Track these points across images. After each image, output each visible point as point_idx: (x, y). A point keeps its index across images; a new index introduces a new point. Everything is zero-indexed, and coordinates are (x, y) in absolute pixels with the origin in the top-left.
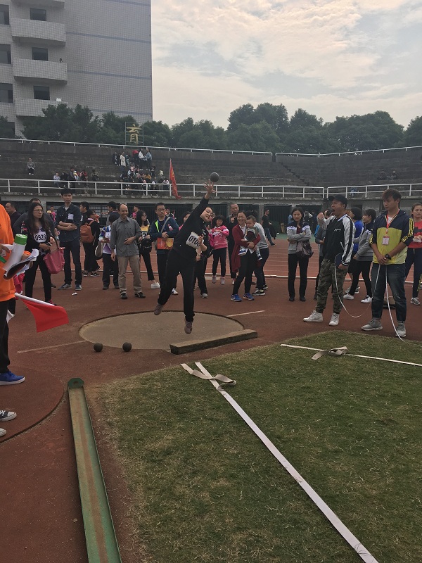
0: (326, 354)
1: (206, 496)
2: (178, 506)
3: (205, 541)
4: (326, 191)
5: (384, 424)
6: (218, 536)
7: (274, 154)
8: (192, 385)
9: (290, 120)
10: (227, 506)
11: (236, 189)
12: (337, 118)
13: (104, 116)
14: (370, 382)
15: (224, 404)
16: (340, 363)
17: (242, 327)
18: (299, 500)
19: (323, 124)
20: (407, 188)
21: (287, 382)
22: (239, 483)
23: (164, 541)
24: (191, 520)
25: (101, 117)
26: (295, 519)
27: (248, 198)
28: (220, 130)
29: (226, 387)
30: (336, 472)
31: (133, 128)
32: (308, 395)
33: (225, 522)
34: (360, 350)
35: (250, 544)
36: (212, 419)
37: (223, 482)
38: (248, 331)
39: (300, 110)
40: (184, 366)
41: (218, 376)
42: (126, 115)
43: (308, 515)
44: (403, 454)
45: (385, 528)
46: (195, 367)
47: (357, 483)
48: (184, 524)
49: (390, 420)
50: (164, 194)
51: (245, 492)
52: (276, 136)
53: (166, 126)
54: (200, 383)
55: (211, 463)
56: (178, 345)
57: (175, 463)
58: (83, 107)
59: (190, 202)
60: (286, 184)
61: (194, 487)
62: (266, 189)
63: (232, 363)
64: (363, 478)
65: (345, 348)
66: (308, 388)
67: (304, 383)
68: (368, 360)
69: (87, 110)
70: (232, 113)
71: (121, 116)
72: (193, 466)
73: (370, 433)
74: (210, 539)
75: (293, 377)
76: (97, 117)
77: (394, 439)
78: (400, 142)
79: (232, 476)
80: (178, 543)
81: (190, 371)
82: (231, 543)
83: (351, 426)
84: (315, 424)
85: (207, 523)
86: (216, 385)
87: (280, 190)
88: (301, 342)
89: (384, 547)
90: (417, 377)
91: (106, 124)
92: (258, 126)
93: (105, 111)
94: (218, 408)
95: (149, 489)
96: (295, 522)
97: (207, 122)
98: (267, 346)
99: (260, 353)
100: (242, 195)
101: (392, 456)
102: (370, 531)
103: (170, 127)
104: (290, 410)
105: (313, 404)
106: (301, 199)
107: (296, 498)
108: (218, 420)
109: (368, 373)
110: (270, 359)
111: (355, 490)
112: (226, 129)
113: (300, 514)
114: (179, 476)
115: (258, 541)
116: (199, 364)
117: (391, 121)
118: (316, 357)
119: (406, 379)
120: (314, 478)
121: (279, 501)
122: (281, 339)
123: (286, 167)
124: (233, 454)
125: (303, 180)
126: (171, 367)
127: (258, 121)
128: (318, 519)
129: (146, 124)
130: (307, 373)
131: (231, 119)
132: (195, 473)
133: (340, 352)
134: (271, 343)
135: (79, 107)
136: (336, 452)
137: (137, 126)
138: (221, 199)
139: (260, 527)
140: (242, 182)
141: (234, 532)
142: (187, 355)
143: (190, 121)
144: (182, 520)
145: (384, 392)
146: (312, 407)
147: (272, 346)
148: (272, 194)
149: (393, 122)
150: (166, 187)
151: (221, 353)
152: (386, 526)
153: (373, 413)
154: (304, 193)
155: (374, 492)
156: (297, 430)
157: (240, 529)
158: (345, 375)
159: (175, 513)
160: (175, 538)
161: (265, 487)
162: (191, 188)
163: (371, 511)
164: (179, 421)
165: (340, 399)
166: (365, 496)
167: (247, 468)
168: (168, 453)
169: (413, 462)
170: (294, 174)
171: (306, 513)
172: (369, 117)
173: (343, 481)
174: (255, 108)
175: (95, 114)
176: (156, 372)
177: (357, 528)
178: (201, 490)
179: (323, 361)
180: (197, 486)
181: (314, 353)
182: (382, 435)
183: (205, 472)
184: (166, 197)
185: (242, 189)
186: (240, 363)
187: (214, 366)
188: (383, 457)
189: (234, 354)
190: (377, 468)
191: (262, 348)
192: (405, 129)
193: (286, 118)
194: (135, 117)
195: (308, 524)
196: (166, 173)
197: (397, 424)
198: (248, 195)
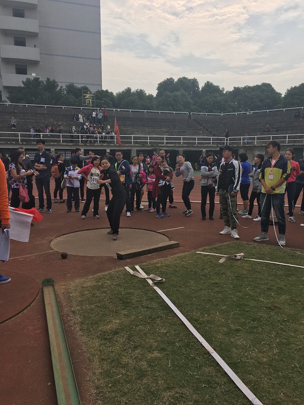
0: (228, 259)
1: (144, 364)
2: (124, 372)
3: (144, 398)
4: (227, 140)
5: (271, 309)
6: (153, 393)
7: (190, 114)
8: (133, 282)
9: (201, 89)
10: (159, 371)
11: (163, 139)
12: (234, 88)
13: (67, 86)
14: (261, 279)
15: (156, 296)
16: (239, 265)
17: (168, 239)
18: (211, 366)
19: (225, 92)
20: (285, 137)
21: (201, 279)
22: (168, 354)
23: (114, 398)
24: (133, 382)
25: (64, 87)
26: (209, 381)
27: (171, 145)
28: (151, 96)
29: (158, 284)
30: (237, 345)
31: (88, 95)
32: (217, 289)
33: (158, 383)
34: (253, 256)
35: (177, 399)
36: (147, 308)
37: (156, 354)
38: (173, 242)
39: (208, 82)
40: (127, 268)
41: (151, 276)
42: (83, 86)
43: (218, 377)
44: (285, 331)
45: (273, 386)
46: (134, 269)
47: (252, 353)
48: (128, 386)
49: (276, 307)
50: (111, 142)
51: (173, 361)
52: (191, 101)
53: (112, 93)
54: (138, 281)
55: (148, 340)
56: (122, 253)
57: (121, 340)
58: (51, 80)
59: (130, 148)
60: (199, 135)
61: (135, 358)
62: (184, 139)
63: (162, 266)
64: (257, 349)
65: (242, 254)
66: (216, 283)
67: (213, 280)
68: (259, 263)
69: (54, 82)
70: (159, 84)
71: (79, 86)
72: (134, 342)
73: (261, 316)
74: (147, 396)
75: (205, 276)
76: (61, 87)
77: (279, 321)
78: (279, 105)
79: (163, 349)
80: (124, 399)
81: (131, 272)
82: (163, 399)
83: (248, 311)
84: (222, 310)
85: (145, 384)
86: (150, 282)
87: (195, 139)
88: (211, 250)
89: (273, 399)
90: (294, 275)
91: (67, 93)
92: (178, 93)
93: (66, 82)
94: (152, 299)
95: (103, 360)
96: (209, 382)
97: (141, 90)
98: (187, 253)
99: (181, 258)
100: (167, 143)
101: (277, 333)
102: (263, 388)
103: (115, 94)
104: (203, 300)
105: (220, 296)
106: (209, 145)
107: (209, 365)
108: (152, 308)
109: (259, 272)
110: (189, 263)
111: (251, 358)
112: (155, 96)
113: (212, 376)
114: (125, 350)
115: (182, 397)
116: (137, 267)
117: (272, 90)
118: (221, 261)
119: (286, 276)
120: (222, 350)
121: (197, 367)
122: (196, 248)
123: (198, 123)
124: (163, 333)
125: (211, 133)
126: (117, 269)
127: (178, 90)
128: (225, 380)
129: (97, 92)
130: (215, 273)
131: (158, 89)
132: (136, 347)
133: (239, 257)
134: (189, 251)
135: (48, 79)
136: (238, 330)
137: (91, 93)
138: (152, 146)
139: (184, 386)
140: (167, 133)
141: (165, 390)
142: (129, 260)
143: (129, 90)
144: (127, 382)
145: (271, 286)
146: (220, 298)
147: (190, 253)
148: (189, 143)
149: (274, 91)
150: (112, 138)
151: (154, 259)
152: (274, 384)
153: (263, 302)
154: (211, 141)
155: (265, 360)
156: (209, 315)
157: (169, 388)
158: (243, 274)
159: (122, 377)
160: (123, 396)
161: (186, 357)
162: (130, 138)
163: (263, 373)
164: (124, 309)
165: (240, 292)
166: (259, 362)
167: (174, 343)
168: (116, 333)
169: (292, 337)
170: (204, 128)
171: (217, 376)
172: (257, 87)
173: (243, 352)
174: (176, 80)
175: (60, 85)
176: (106, 273)
177: (253, 386)
178: (141, 360)
179: (227, 264)
180: (137, 357)
181: (220, 258)
182: (270, 318)
183: (143, 347)
184: (112, 145)
185: (167, 139)
186: (167, 266)
187: (148, 268)
188: (271, 334)
189: (163, 259)
190: (267, 342)
191: (182, 254)
192: (283, 96)
193: (198, 87)
194: (89, 87)
195: (218, 384)
196: (112, 127)
197: (281, 309)
198: (171, 143)
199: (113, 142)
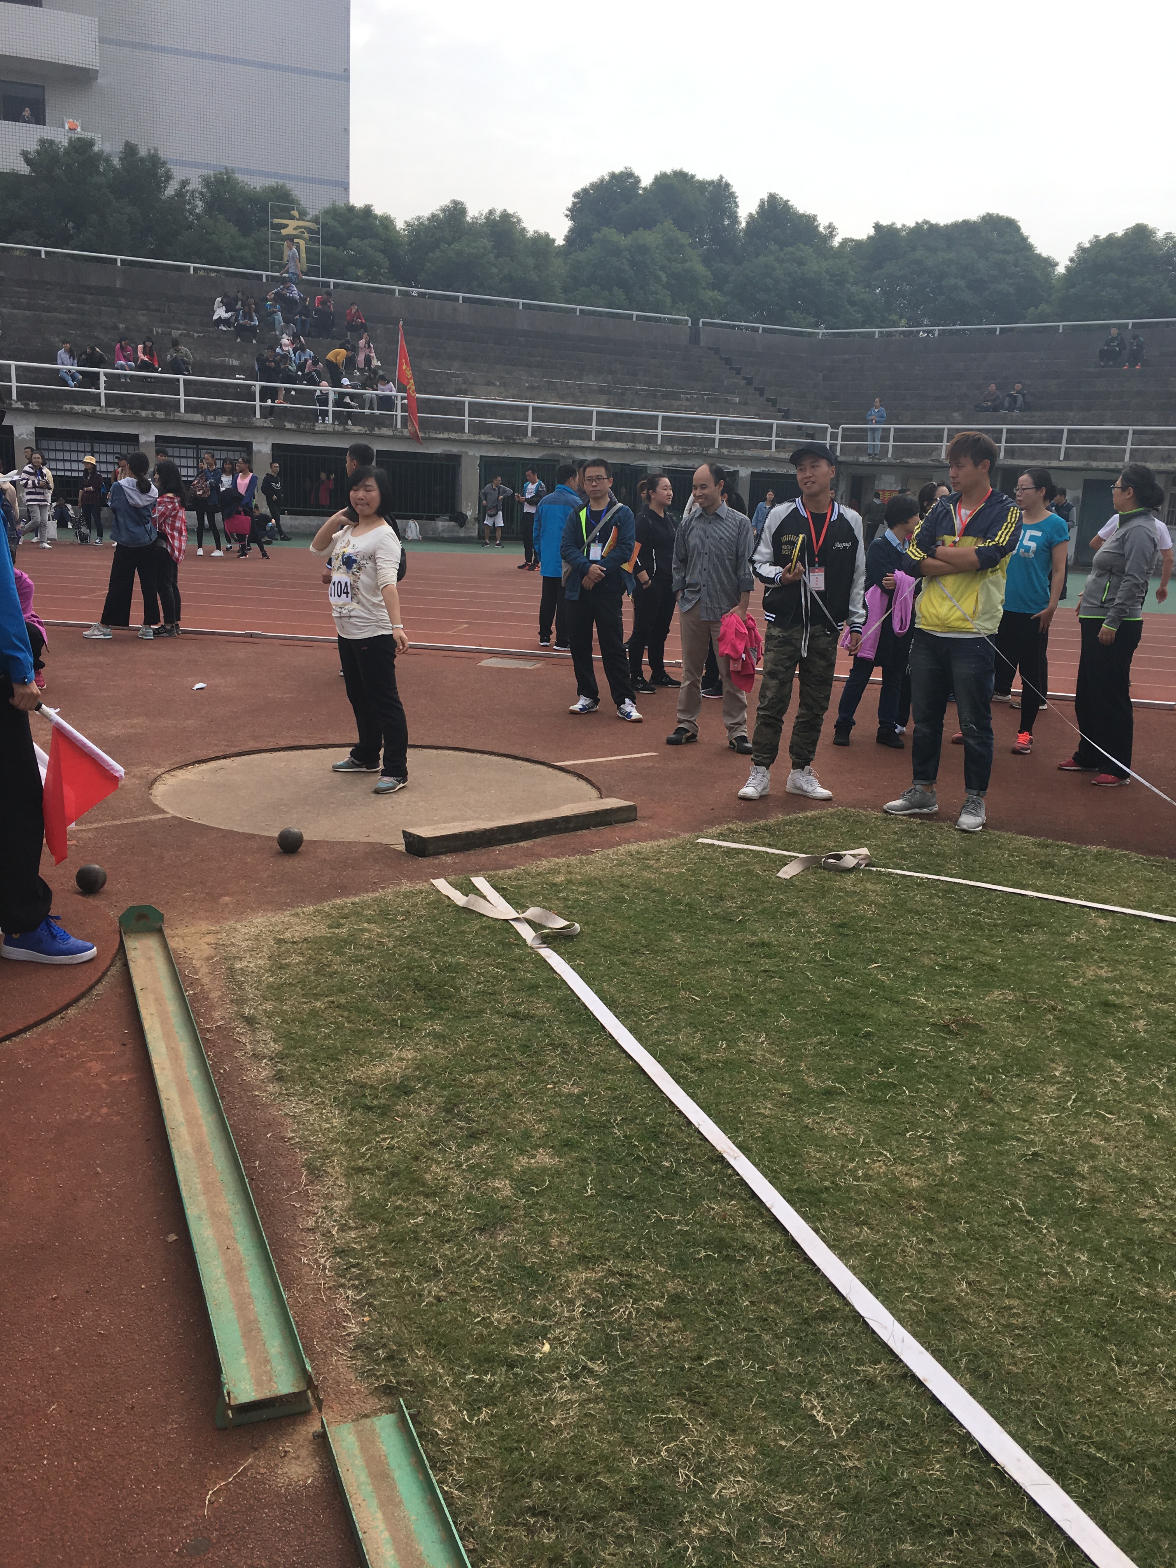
0: (813, 865)
1: (503, 1187)
2: (431, 1208)
3: (501, 1285)
5: (951, 1032)
6: (531, 1273)
7: (695, 322)
8: (464, 932)
9: (743, 225)
10: (554, 1210)
11: (585, 418)
12: (877, 227)
13: (207, 182)
14: (923, 936)
15: (546, 980)
16: (849, 887)
17: (594, 793)
18: (732, 1197)
19: (836, 242)
20: (1056, 436)
21: (710, 930)
22: (584, 1160)
23: (398, 1282)
24: (465, 1240)
25: (195, 184)
26: (722, 1240)
27: (618, 445)
28: (543, 242)
29: (552, 939)
30: (825, 1138)
31: (292, 224)
32: (766, 964)
33: (548, 1244)
34: (901, 858)
35: (612, 1291)
36: (515, 1015)
37: (544, 1158)
38: (612, 803)
39: (772, 197)
40: (441, 885)
41: (532, 912)
42: (271, 182)
43: (753, 1231)
44: (991, 1100)
45: (937, 1261)
46: (469, 889)
47: (874, 1162)
48: (447, 1249)
49: (966, 1025)
50: (379, 422)
51: (600, 1180)
52: (700, 268)
53: (387, 222)
54: (484, 928)
55: (515, 1115)
56: (425, 832)
57: (424, 1113)
58: (143, 152)
59: (454, 449)
60: (726, 412)
61: (471, 1168)
62: (668, 423)
63: (570, 882)
64: (891, 1152)
65: (864, 851)
66: (763, 944)
67: (754, 933)
68: (921, 884)
69: (154, 160)
70: (576, 195)
71: (257, 184)
72: (469, 1120)
73: (913, 1053)
74: (513, 1280)
75: (726, 919)
76: (184, 183)
77: (973, 1067)
78: (1044, 307)
79: (568, 1144)
80: (434, 1288)
81: (459, 898)
82: (563, 1290)
83: (868, 1035)
84: (779, 1029)
85: (504, 1246)
86: (527, 933)
87: (709, 426)
88: (753, 836)
89: (932, 1300)
90: (1040, 926)
91: (210, 207)
92: (650, 238)
93: (207, 166)
94: (534, 987)
95: (361, 1170)
96: (721, 1245)
97: (505, 216)
98: (662, 842)
99: (641, 859)
100: (601, 436)
101: (965, 1105)
102: (902, 1268)
103: (400, 225)
104: (716, 997)
105: (776, 982)
106: (766, 454)
107: (723, 1194)
108: (529, 1017)
109: (917, 913)
110: (670, 875)
111: (867, 1177)
112: (560, 242)
113: (732, 1228)
114: (434, 1144)
115: (629, 1286)
116: (480, 882)
117: (1023, 246)
118: (788, 872)
119: (1015, 929)
120: (770, 1150)
121: (683, 1200)
122: (698, 826)
123: (728, 361)
124: (570, 1095)
125: (774, 402)
126: (406, 886)
127: (649, 224)
128: (778, 1238)
129: (326, 212)
130: (763, 911)
131: (575, 213)
132: (474, 1136)
133: (849, 861)
134: (671, 835)
135: (130, 150)
136: (829, 1093)
137: (303, 214)
138: (542, 444)
139: (636, 1255)
140: (603, 398)
141: (571, 1265)
142: (448, 859)
143: (456, 211)
144: (443, 1239)
145: (956, 959)
146: (773, 991)
147: (674, 841)
148: (687, 438)
149: (1030, 248)
150: (386, 403)
151: (539, 856)
152: (940, 1256)
153: (923, 1007)
154: (774, 438)
155: (915, 1183)
156: (731, 1043)
157: (585, 1260)
158: (861, 918)
159: (425, 1223)
160: (428, 1279)
161: (648, 1169)
162: (458, 408)
163: (905, 1223)
164: (431, 1017)
165: (845, 973)
166: (893, 1191)
167: (605, 1127)
168: (403, 1089)
169: (1013, 1118)
170: (749, 382)
171: (749, 1226)
172: (965, 229)
173: (842, 1158)
174: (646, 181)
175: (179, 174)
176: (369, 897)
177: (869, 1259)
178: (492, 1174)
179: (808, 882)
180: (479, 1165)
181: (784, 861)
182: (944, 1057)
183: (498, 1135)
184: (385, 431)
185: (603, 418)
186: (589, 882)
187: (522, 887)
188: (941, 1108)
189: (574, 860)
190: (925, 1131)
191: (647, 846)
192: (1061, 270)
193: (734, 218)
194: (299, 192)
195: (750, 1249)
197: (984, 1032)
198: (618, 437)
199: (389, 422)
